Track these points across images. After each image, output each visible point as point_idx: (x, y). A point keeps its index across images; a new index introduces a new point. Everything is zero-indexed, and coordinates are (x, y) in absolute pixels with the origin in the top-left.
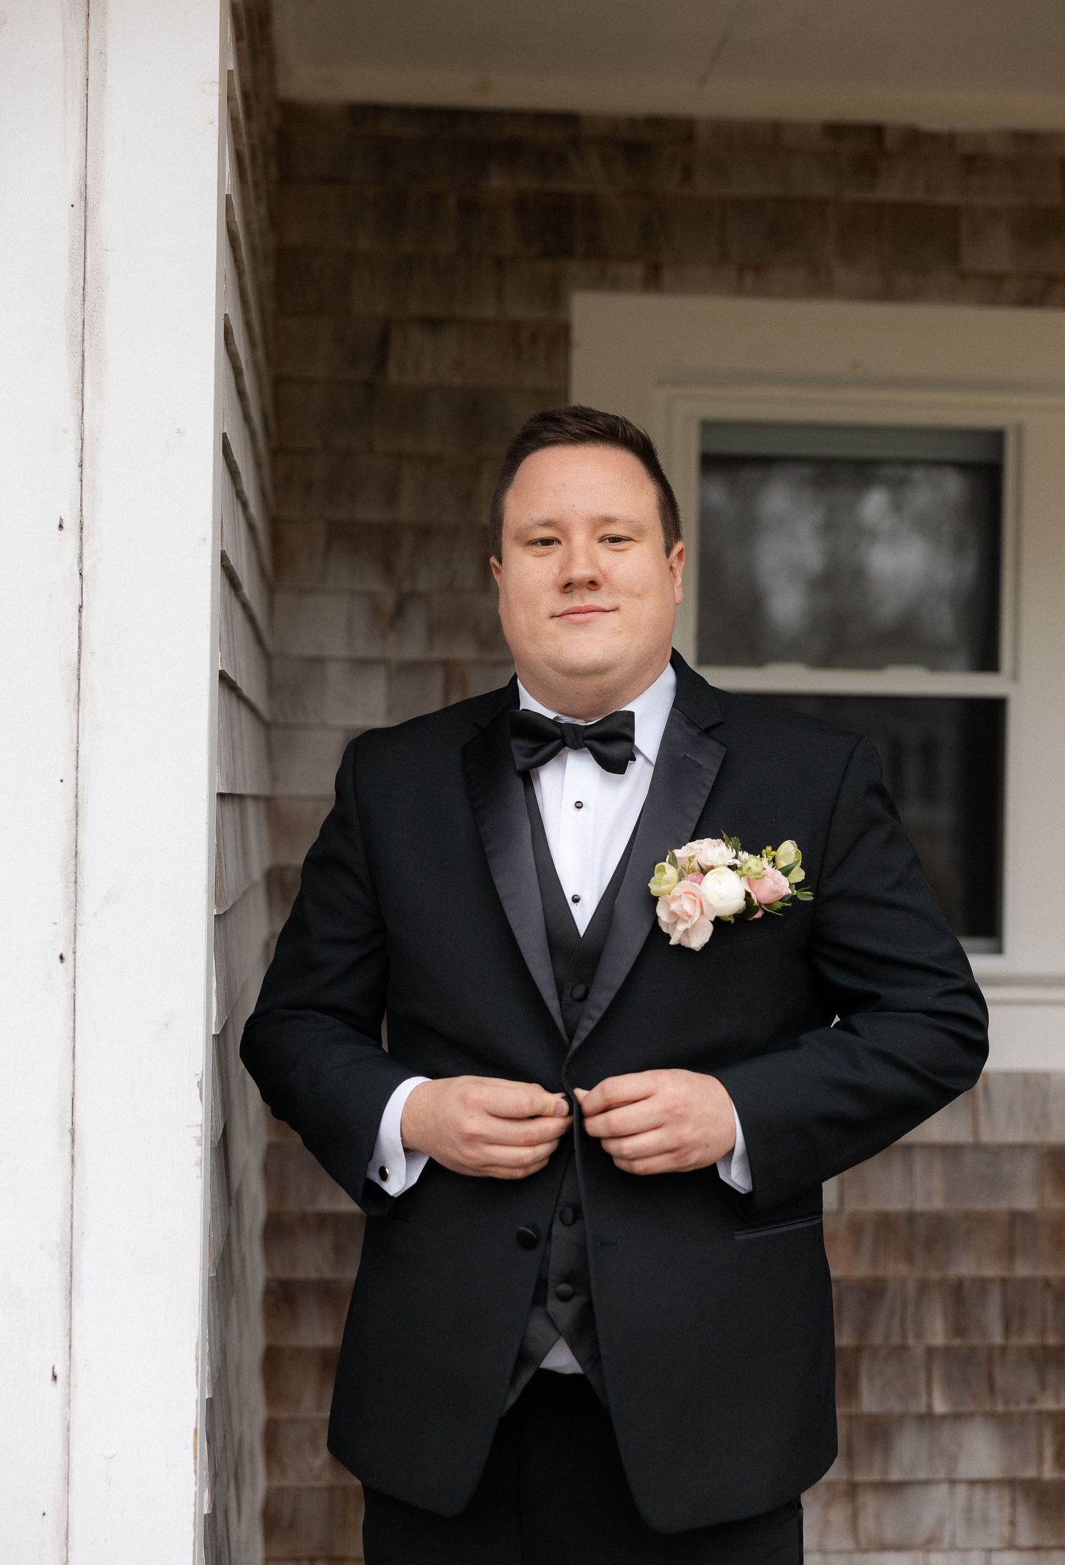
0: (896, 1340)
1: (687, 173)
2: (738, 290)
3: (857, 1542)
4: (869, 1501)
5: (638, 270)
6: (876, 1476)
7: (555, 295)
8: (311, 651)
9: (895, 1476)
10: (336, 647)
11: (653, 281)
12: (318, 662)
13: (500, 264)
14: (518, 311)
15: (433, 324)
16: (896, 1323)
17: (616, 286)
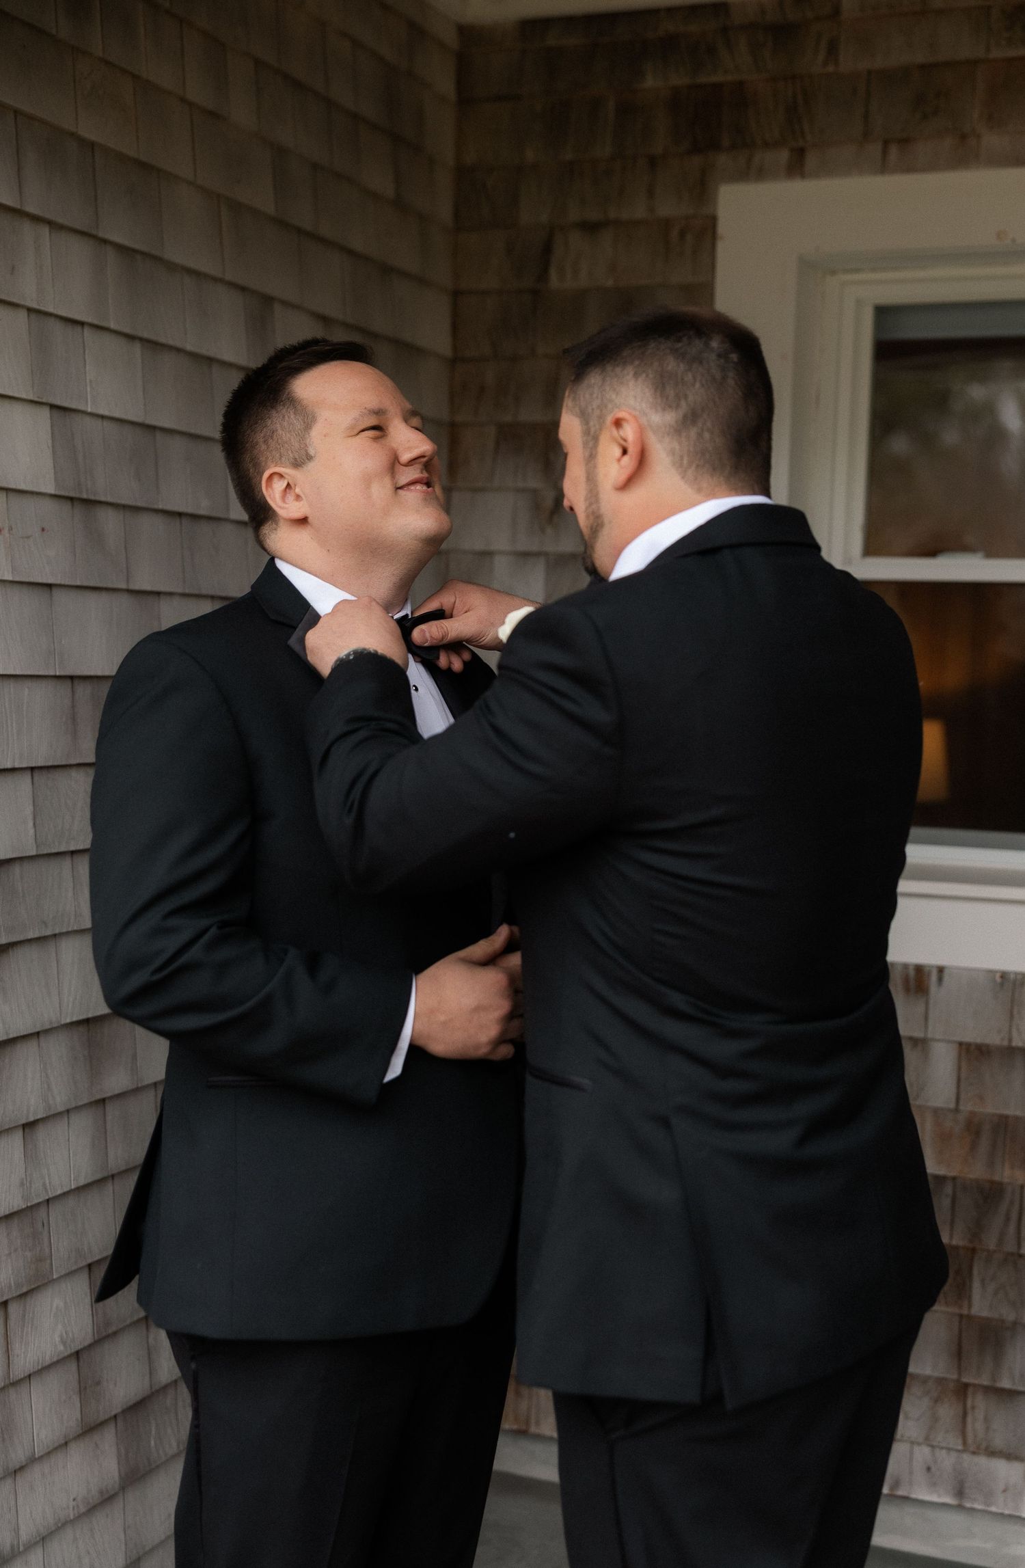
0: (1010, 1247)
1: (832, 49)
2: (884, 167)
3: (965, 1443)
4: (979, 1404)
5: (784, 156)
6: (985, 1381)
7: (702, 190)
8: (479, 546)
9: (1005, 1384)
10: (501, 541)
11: (797, 167)
12: (487, 554)
13: (653, 162)
14: (667, 208)
15: (590, 228)
16: (1012, 1229)
17: (761, 174)
